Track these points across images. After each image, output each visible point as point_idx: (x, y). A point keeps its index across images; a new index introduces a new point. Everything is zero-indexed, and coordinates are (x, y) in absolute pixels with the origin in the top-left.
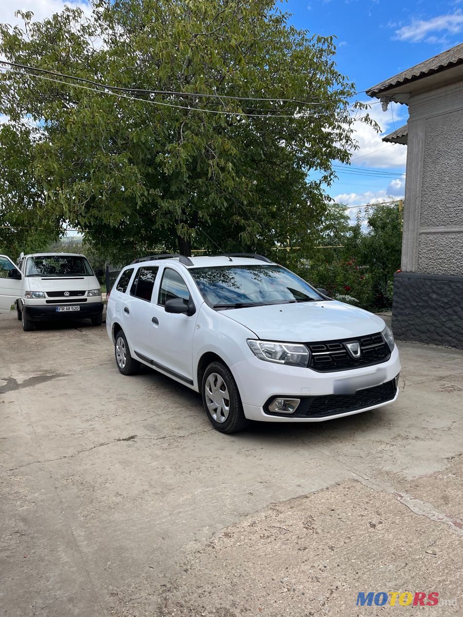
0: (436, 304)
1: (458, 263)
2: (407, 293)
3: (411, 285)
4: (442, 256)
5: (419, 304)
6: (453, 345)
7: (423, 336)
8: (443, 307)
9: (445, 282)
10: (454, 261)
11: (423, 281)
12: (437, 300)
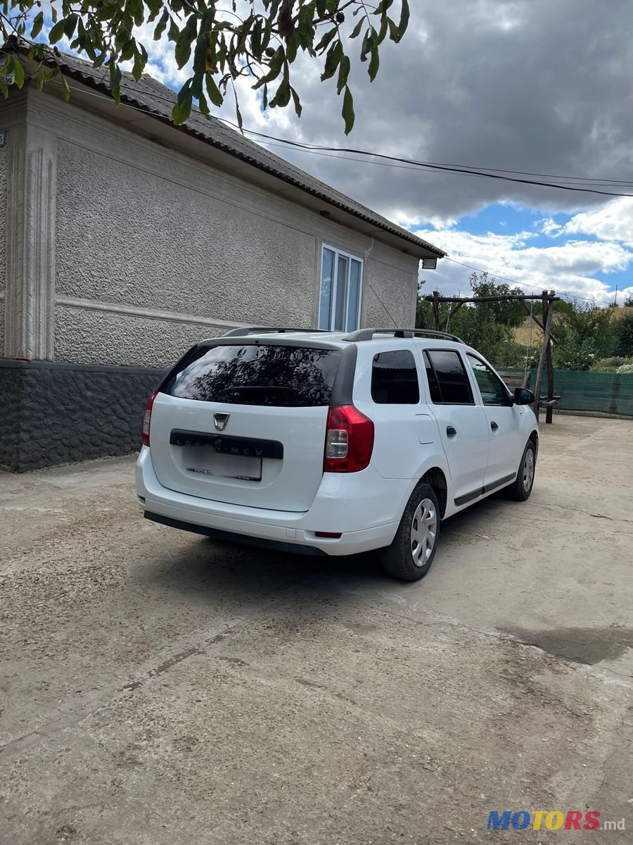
0: (91, 405)
1: (108, 350)
2: (49, 393)
3: (55, 380)
4: (90, 340)
5: (68, 407)
6: (113, 453)
7: (75, 453)
8: (99, 407)
9: (102, 373)
10: (103, 346)
11: (72, 373)
12: (93, 398)
